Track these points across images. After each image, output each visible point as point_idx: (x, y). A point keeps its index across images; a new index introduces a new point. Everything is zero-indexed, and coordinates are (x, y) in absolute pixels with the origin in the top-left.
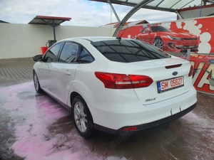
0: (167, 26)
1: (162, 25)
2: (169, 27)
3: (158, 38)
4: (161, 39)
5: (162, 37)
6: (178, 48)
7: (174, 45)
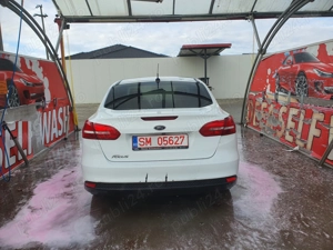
0: (314, 52)
1: (308, 51)
2: (316, 54)
3: (302, 73)
4: (305, 75)
5: (307, 72)
6: (327, 92)
7: (322, 87)
